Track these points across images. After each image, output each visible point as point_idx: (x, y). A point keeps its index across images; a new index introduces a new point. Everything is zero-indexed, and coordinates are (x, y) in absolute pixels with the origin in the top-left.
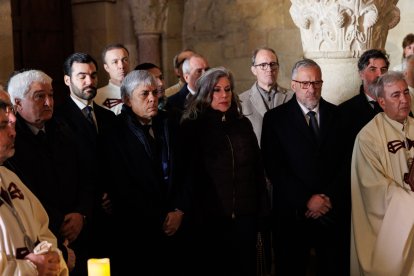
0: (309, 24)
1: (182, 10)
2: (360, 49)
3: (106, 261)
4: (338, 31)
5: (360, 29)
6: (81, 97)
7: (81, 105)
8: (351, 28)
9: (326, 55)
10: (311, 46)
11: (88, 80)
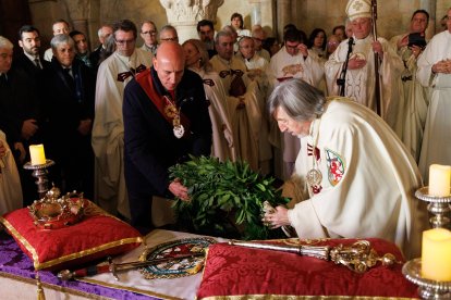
0: (170, 5)
1: (99, 5)
2: (200, 19)
3: (41, 146)
4: (188, 9)
5: (201, 7)
6: (31, 54)
7: (32, 58)
8: (195, 7)
9: (181, 24)
10: (172, 18)
11: (33, 43)
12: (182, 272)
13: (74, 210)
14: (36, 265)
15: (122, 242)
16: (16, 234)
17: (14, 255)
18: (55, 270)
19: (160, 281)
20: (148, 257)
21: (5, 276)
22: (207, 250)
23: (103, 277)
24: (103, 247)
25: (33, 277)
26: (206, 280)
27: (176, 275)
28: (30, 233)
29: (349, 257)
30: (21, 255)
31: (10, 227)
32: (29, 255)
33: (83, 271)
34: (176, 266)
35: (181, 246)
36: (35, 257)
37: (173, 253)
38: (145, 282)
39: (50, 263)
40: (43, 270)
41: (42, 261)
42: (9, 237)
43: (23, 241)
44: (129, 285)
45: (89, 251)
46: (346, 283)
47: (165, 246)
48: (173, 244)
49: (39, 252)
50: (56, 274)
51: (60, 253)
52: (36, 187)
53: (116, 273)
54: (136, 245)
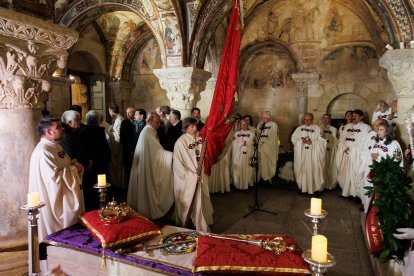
0: (173, 99)
4: (182, 101)
5: (189, 101)
8: (186, 100)
10: (173, 105)
12: (183, 251)
13: (124, 214)
14: (103, 245)
15: (150, 233)
16: (89, 226)
17: (87, 238)
18: (113, 249)
19: (171, 256)
20: (164, 242)
21: (81, 251)
22: (197, 239)
23: (140, 254)
24: (140, 236)
25: (100, 252)
26: (199, 257)
27: (180, 253)
28: (98, 226)
29: (272, 246)
30: (91, 238)
31: (85, 222)
32: (98, 239)
33: (129, 250)
34: (180, 248)
35: (181, 235)
36: (103, 241)
37: (177, 240)
38: (163, 257)
39: (111, 245)
40: (106, 248)
41: (107, 243)
42: (84, 227)
43: (94, 231)
44: (155, 258)
45: (133, 238)
46: (272, 260)
47: (172, 235)
48: (177, 235)
49: (105, 238)
50: (114, 251)
51: (117, 239)
52: (99, 198)
53: (148, 251)
54: (157, 235)
